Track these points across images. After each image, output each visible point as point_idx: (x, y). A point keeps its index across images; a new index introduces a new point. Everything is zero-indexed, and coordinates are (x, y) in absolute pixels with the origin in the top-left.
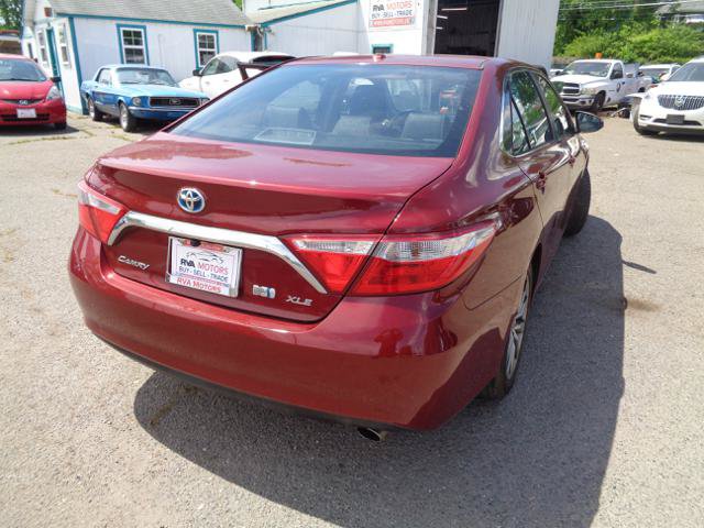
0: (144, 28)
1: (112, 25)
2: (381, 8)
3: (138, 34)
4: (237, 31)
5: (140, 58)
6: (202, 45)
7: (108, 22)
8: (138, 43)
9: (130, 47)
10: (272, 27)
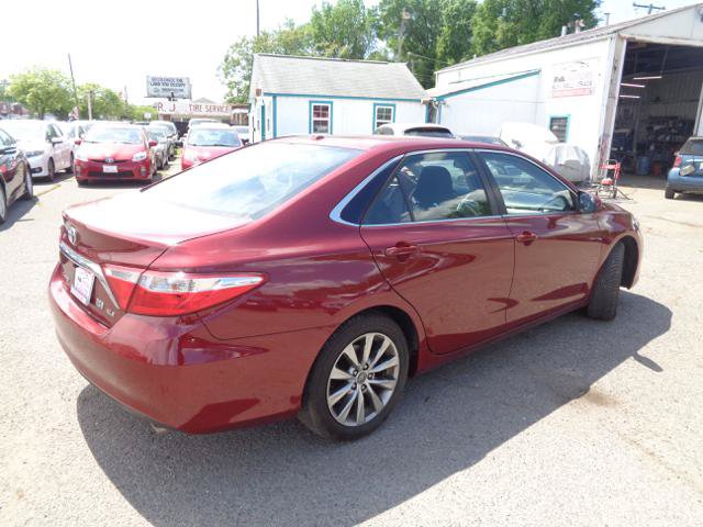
0: (332, 103)
1: (305, 102)
2: (562, 79)
3: (326, 109)
4: (413, 105)
5: (324, 128)
6: (380, 117)
7: (302, 99)
8: (324, 115)
9: (318, 119)
10: (447, 100)
